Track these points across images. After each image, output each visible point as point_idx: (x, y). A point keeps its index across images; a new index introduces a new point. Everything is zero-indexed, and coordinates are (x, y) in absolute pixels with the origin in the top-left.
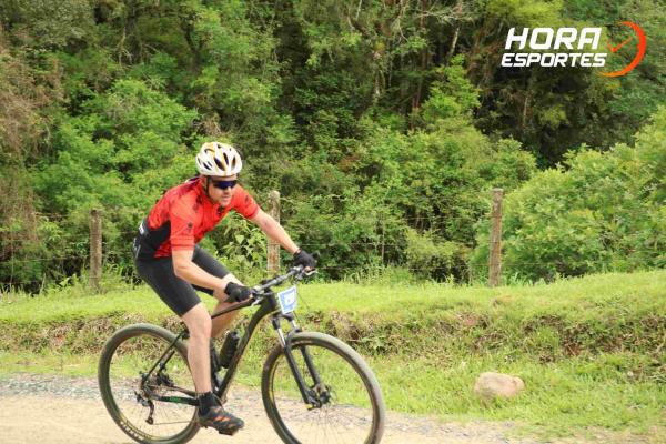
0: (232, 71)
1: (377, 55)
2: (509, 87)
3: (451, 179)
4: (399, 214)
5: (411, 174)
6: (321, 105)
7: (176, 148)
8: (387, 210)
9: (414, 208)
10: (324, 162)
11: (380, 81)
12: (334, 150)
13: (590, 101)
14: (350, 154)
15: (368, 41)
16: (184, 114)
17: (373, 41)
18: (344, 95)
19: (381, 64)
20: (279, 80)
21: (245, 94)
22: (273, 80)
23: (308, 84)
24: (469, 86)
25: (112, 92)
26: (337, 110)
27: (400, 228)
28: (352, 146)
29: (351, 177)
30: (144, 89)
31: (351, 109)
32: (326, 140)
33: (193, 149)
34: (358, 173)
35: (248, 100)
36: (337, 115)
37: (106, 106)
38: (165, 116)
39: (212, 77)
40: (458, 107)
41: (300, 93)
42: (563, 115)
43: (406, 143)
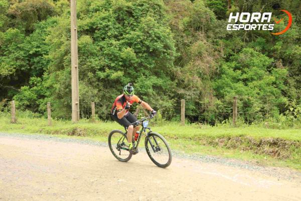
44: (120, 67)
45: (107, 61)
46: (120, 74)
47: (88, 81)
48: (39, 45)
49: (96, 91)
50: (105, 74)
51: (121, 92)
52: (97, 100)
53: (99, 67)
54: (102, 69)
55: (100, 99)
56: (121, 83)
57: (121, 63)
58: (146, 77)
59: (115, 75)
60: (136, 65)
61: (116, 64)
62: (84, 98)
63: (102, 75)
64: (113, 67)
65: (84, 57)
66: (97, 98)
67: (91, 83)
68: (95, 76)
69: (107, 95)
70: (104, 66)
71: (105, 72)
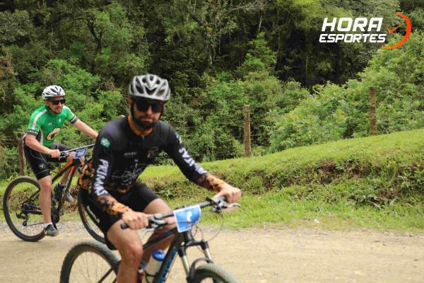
0: (119, 50)
1: (209, 35)
2: (295, 50)
3: (259, 109)
4: (228, 132)
5: (235, 107)
6: (177, 68)
7: (87, 99)
8: (220, 129)
9: (237, 127)
10: (181, 102)
11: (212, 52)
12: (187, 95)
13: (345, 56)
14: (196, 97)
15: (202, 27)
16: (91, 78)
17: (205, 27)
18: (191, 61)
19: (212, 40)
20: (149, 54)
21: (128, 64)
22: (145, 54)
23: (168, 56)
24: (269, 51)
25: (46, 67)
26: (187, 71)
27: (230, 140)
28: (198, 92)
29: (198, 111)
30: (66, 64)
31: (196, 69)
32: (181, 90)
33: (98, 99)
34: (202, 108)
35: (131, 67)
36: (187, 73)
37: (43, 76)
38: (79, 80)
39: (107, 54)
40: (262, 64)
41: (164, 62)
42: (329, 65)
43: (230, 88)
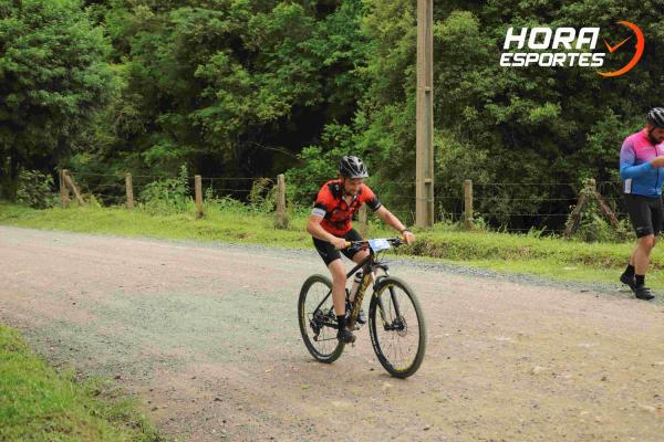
44: (549, 92)
45: (514, 76)
46: (551, 109)
47: (462, 130)
48: (348, 42)
49: (482, 156)
50: (510, 109)
51: (550, 159)
52: (484, 178)
53: (492, 93)
54: (502, 98)
55: (494, 175)
56: (552, 135)
57: (551, 81)
58: (622, 119)
59: (537, 113)
60: (595, 85)
61: (539, 84)
62: (451, 172)
63: (500, 113)
64: (532, 91)
65: (455, 68)
66: (485, 172)
67: (470, 136)
68: (481, 118)
69: (513, 166)
70: (507, 90)
71: (508, 103)
